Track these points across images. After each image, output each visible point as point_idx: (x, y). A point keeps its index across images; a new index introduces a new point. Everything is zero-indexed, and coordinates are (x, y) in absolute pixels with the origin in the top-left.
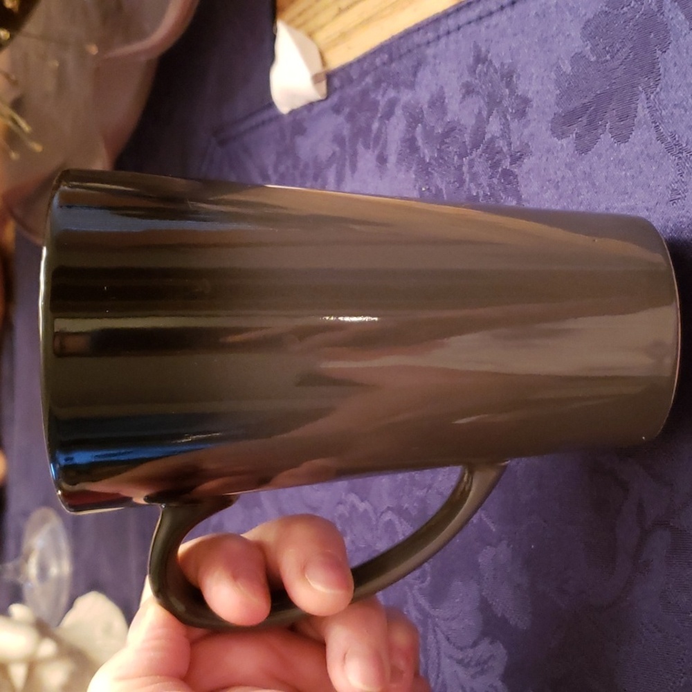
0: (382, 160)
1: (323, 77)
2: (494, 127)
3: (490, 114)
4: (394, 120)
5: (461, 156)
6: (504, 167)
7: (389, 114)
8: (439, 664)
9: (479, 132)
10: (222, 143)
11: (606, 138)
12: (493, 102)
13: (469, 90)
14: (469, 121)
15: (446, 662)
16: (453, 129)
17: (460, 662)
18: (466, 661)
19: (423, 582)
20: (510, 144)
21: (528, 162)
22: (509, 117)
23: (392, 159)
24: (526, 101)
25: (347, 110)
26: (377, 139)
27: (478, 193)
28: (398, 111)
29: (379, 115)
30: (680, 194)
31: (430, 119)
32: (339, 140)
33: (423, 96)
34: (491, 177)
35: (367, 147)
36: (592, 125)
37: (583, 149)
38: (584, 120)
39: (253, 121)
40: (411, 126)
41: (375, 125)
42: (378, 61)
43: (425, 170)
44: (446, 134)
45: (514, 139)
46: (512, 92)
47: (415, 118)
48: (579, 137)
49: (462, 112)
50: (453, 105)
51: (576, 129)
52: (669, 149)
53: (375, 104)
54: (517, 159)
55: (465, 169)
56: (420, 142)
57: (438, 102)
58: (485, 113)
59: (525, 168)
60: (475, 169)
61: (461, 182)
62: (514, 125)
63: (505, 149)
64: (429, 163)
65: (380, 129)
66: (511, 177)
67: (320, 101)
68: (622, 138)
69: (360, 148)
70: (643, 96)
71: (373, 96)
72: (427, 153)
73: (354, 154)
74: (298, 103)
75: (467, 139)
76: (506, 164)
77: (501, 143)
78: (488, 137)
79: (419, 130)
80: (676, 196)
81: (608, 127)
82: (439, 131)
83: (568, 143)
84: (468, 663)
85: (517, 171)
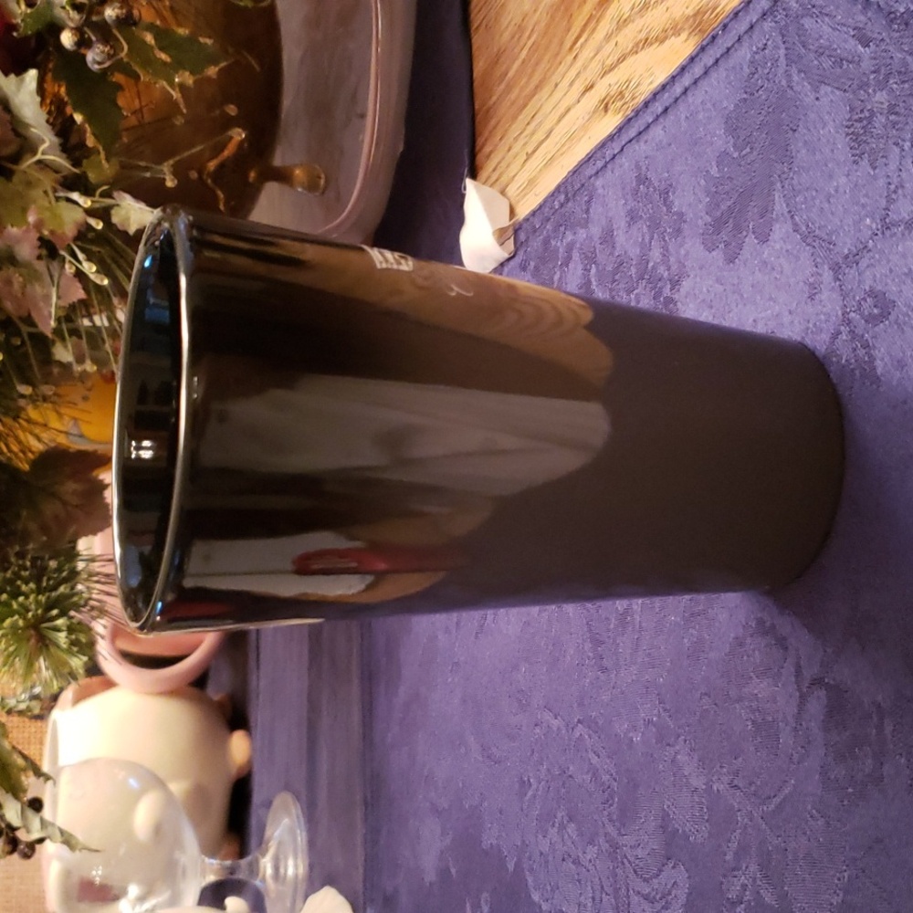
1: (511, 232)
2: (656, 254)
3: (652, 238)
4: (571, 266)
5: (630, 291)
6: (665, 295)
7: (567, 260)
8: (629, 903)
9: (644, 260)
11: (751, 240)
12: (654, 225)
13: (633, 217)
14: (634, 252)
16: (621, 263)
18: (652, 895)
19: (611, 805)
20: (669, 268)
21: (686, 285)
22: (667, 238)
24: (681, 215)
25: (532, 265)
28: (576, 255)
29: (559, 263)
30: (815, 288)
31: (601, 258)
33: (596, 230)
36: (738, 229)
37: (731, 259)
38: (731, 224)
40: (587, 270)
41: (557, 275)
42: (557, 205)
44: (616, 270)
45: (673, 260)
46: (669, 207)
47: (590, 259)
48: (727, 244)
49: (628, 242)
50: (621, 238)
51: (724, 236)
52: (804, 239)
53: (556, 251)
54: (675, 284)
56: (594, 286)
57: (608, 237)
58: (647, 239)
59: (683, 291)
62: (672, 245)
63: (666, 274)
65: (560, 278)
66: (671, 305)
67: (509, 259)
68: (764, 239)
70: (779, 185)
71: (553, 243)
74: (490, 266)
75: (633, 271)
76: (667, 292)
77: (662, 270)
78: (651, 264)
79: (593, 270)
80: (813, 292)
81: (751, 227)
82: (609, 268)
83: (718, 255)
84: (654, 898)
85: (676, 297)
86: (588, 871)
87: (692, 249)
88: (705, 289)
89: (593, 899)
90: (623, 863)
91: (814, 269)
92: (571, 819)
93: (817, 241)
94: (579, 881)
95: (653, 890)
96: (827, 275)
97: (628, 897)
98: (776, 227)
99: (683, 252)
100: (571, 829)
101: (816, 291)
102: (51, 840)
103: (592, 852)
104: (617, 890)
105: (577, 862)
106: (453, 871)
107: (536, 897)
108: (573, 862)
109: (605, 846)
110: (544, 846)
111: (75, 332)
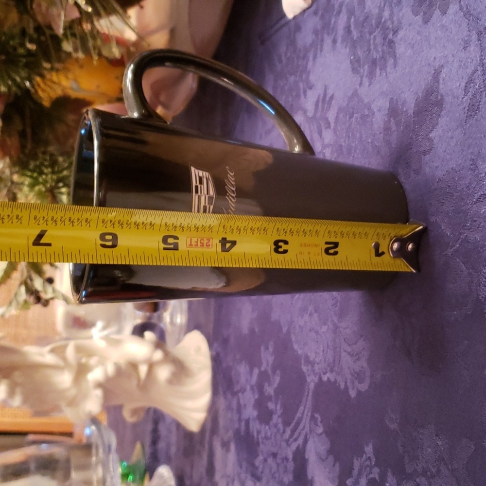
0: (334, 41)
2: (386, 14)
3: (384, 6)
4: (341, 16)
5: (371, 34)
6: (389, 38)
7: (339, 12)
8: (340, 355)
9: (380, 16)
10: (263, 43)
11: (437, 12)
14: (375, 11)
15: (343, 354)
16: (368, 17)
17: (349, 353)
18: (352, 353)
19: (336, 307)
20: (393, 23)
21: (401, 34)
22: (393, 6)
23: (339, 40)
25: (320, 12)
26: (333, 28)
27: (376, 57)
28: (344, 10)
29: (335, 13)
31: (357, 12)
32: (316, 32)
34: (383, 45)
35: (328, 34)
36: (431, 5)
37: (426, 21)
39: (278, 26)
40: (349, 19)
41: (333, 20)
43: (354, 45)
44: (365, 21)
45: (395, 18)
47: (351, 13)
48: (425, 13)
49: (372, 5)
50: (368, 3)
51: (424, 8)
52: (465, 15)
53: (333, 6)
54: (395, 32)
55: (372, 42)
56: (352, 28)
58: (382, 4)
59: (399, 37)
60: (376, 42)
61: (369, 50)
62: (395, 10)
63: (391, 26)
64: (356, 40)
65: (335, 22)
66: (392, 44)
67: (308, 8)
68: (444, 13)
69: (325, 36)
72: (355, 34)
73: (322, 40)
74: (297, 11)
75: (374, 22)
76: (390, 36)
77: (389, 23)
78: (383, 20)
79: (352, 20)
80: (466, 45)
81: (438, 5)
82: (361, 19)
83: (419, 19)
84: (353, 354)
85: (395, 40)
86: (322, 337)
87: (406, 12)
88: (411, 37)
89: (323, 351)
90: (339, 335)
91: (468, 33)
92: (316, 311)
93: (471, 17)
94: (317, 342)
95: (353, 350)
96: (474, 37)
97: (340, 352)
98: (451, 6)
99: (401, 15)
100: (316, 315)
101: (467, 45)
102: (57, 298)
103: (324, 328)
104: (335, 348)
105: (317, 333)
106: (257, 330)
107: (296, 347)
108: (315, 332)
109: (331, 326)
110: (302, 323)
111: (74, 35)
